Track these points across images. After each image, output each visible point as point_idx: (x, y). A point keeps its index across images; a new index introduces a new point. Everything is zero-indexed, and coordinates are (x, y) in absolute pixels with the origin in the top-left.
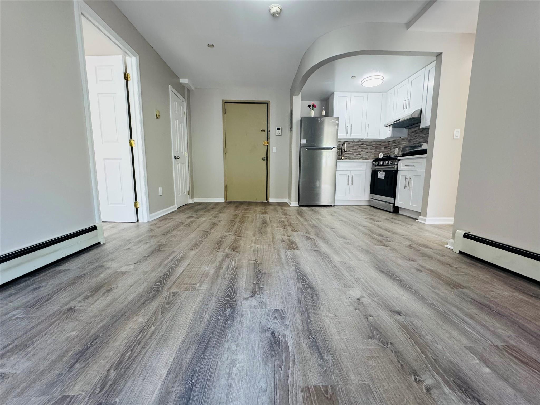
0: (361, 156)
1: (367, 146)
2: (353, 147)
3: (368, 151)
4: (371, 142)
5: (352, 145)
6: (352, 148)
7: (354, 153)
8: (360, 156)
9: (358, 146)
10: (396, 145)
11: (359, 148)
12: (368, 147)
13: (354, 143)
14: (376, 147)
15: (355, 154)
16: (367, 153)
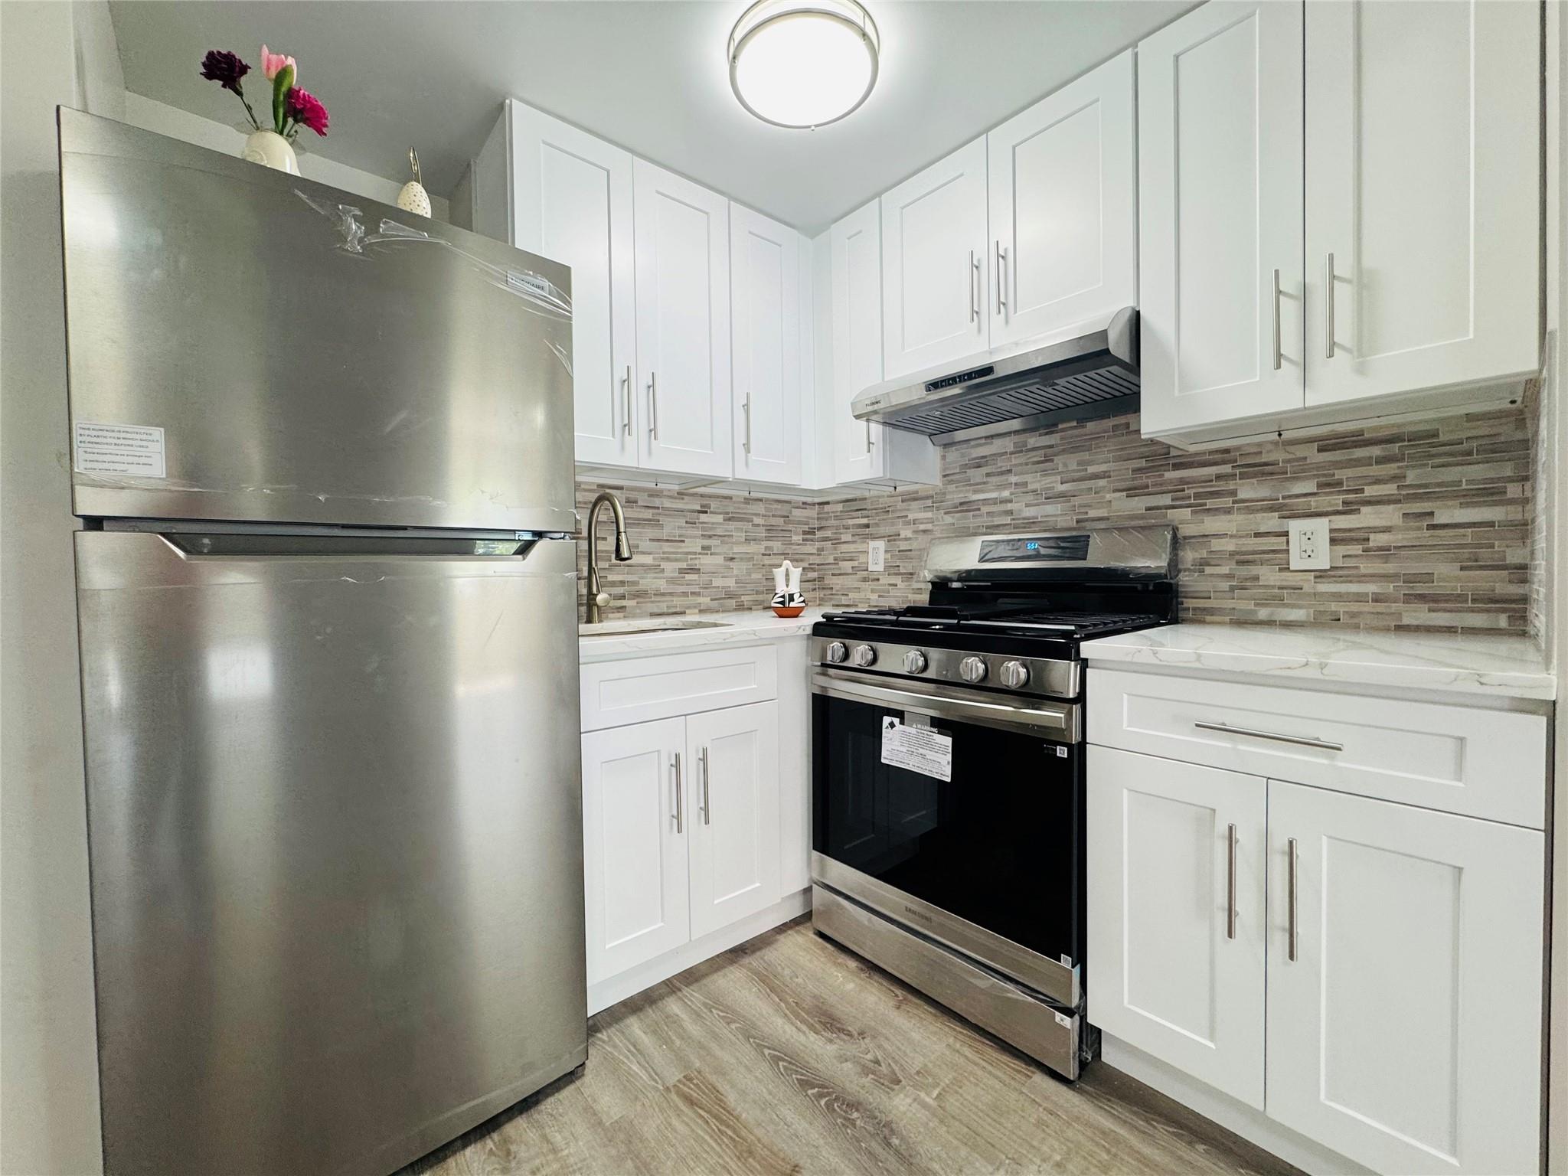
0: (705, 578)
1: (729, 519)
2: (654, 523)
3: (736, 550)
4: (747, 501)
5: (648, 514)
6: (651, 532)
7: (664, 565)
8: (694, 577)
9: (682, 522)
10: (867, 526)
11: (690, 532)
12: (732, 525)
13: (657, 502)
14: (770, 529)
15: (670, 568)
16: (731, 564)
